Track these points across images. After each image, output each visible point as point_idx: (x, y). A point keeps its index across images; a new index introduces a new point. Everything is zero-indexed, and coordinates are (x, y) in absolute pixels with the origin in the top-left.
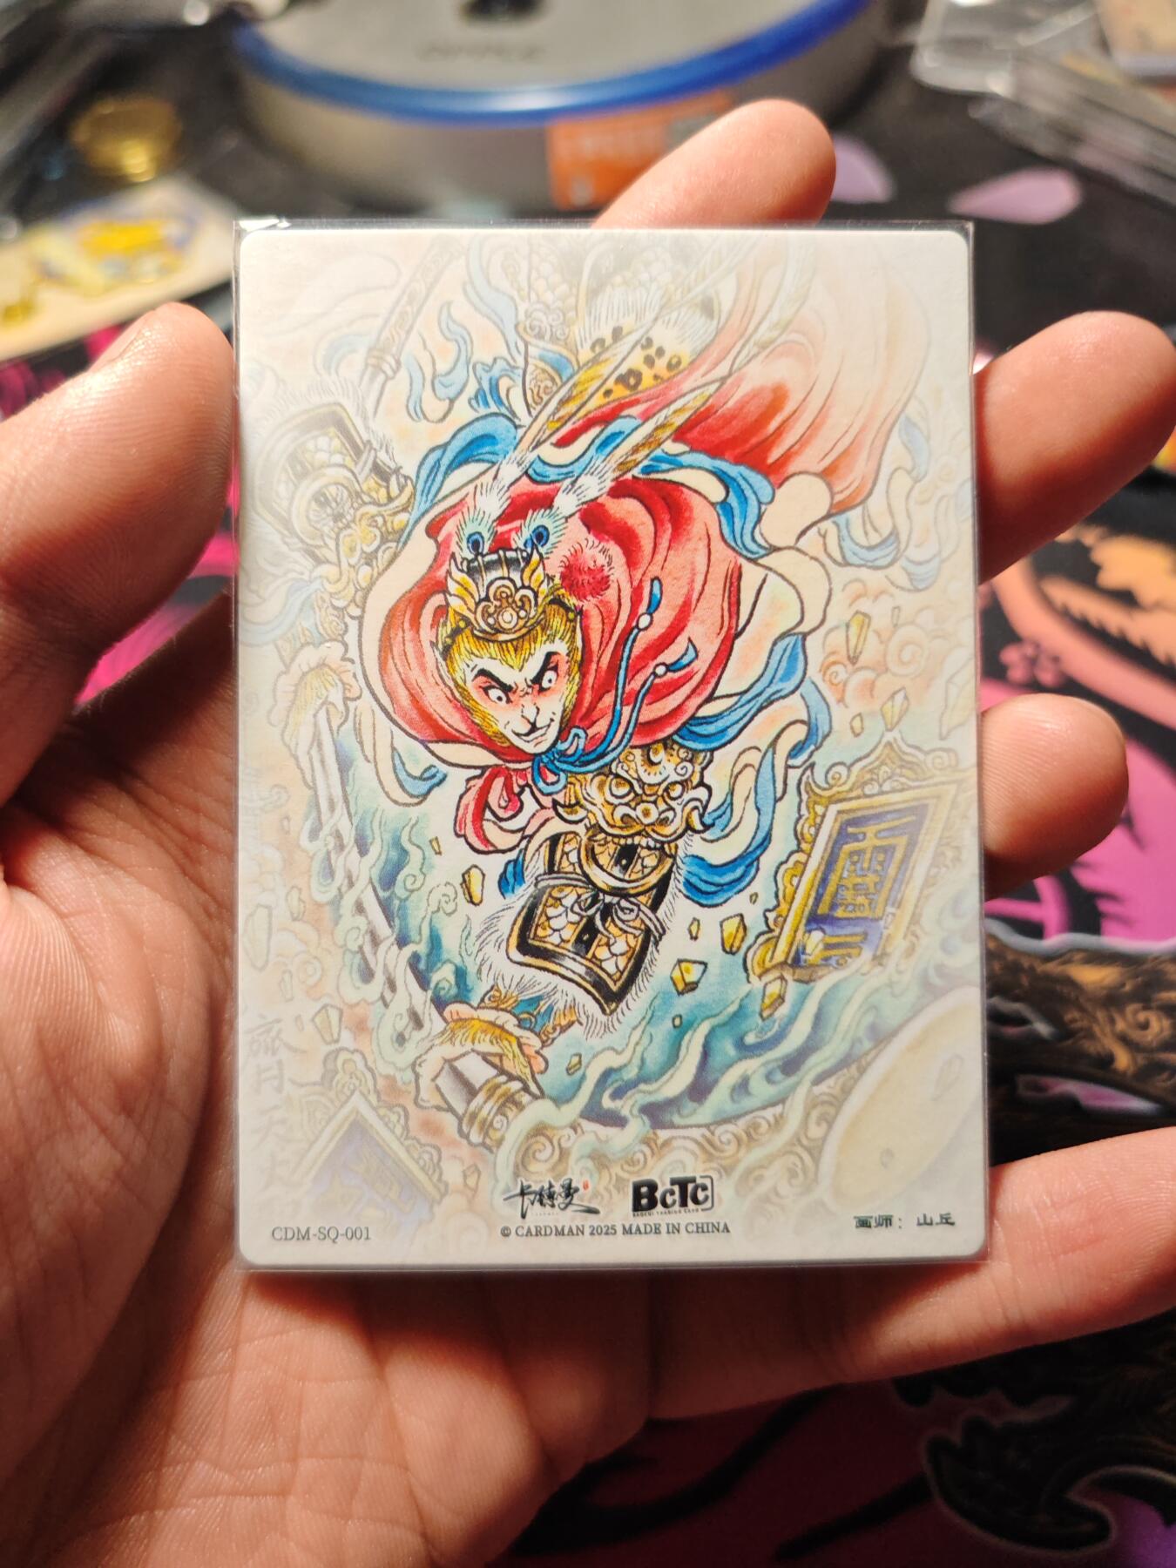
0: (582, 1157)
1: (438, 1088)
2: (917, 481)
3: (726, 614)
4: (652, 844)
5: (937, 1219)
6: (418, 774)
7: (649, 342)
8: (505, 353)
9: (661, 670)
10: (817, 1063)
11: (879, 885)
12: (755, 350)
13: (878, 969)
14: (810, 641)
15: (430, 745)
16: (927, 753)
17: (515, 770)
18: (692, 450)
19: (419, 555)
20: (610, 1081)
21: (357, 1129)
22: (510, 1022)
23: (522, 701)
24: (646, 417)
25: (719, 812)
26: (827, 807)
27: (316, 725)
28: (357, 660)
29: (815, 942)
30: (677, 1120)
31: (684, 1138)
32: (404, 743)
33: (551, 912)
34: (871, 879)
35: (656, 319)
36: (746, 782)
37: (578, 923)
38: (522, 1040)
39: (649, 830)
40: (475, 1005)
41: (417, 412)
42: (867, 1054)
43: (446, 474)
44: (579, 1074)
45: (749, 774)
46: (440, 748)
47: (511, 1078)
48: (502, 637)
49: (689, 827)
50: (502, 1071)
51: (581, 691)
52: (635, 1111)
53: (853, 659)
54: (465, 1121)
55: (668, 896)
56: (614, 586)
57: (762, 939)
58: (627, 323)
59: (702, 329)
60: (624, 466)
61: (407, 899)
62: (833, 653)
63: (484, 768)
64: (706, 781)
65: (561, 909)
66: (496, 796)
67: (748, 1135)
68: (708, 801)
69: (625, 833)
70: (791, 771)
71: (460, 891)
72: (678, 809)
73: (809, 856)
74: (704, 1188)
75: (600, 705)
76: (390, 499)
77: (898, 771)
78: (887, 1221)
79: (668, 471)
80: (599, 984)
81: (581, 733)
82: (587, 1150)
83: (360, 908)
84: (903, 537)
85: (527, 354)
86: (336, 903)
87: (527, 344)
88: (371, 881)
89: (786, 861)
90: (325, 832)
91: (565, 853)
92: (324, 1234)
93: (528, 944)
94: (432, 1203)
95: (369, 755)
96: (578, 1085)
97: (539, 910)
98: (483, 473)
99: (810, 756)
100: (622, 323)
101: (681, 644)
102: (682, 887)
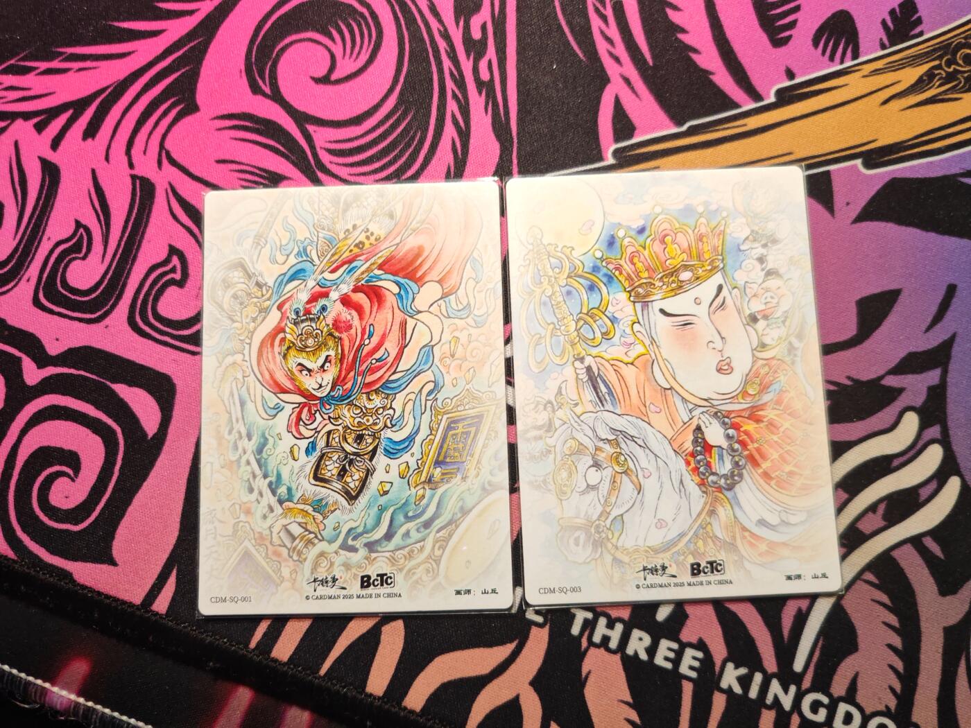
0: (340, 565)
1: (280, 537)
2: (477, 283)
3: (401, 338)
4: (370, 433)
5: (490, 591)
6: (272, 406)
7: (368, 230)
9: (374, 361)
10: (438, 523)
11: (464, 448)
12: (410, 232)
13: (464, 483)
14: (435, 348)
15: (278, 395)
16: (483, 393)
17: (313, 404)
18: (386, 273)
19: (274, 317)
20: (351, 533)
21: (247, 555)
22: (310, 509)
23: (316, 375)
24: (366, 261)
25: (398, 419)
26: (442, 417)
27: (231, 388)
28: (248, 360)
29: (437, 472)
30: (379, 549)
31: (382, 556)
33: (327, 463)
34: (461, 445)
35: (370, 221)
36: (409, 407)
37: (338, 468)
38: (315, 517)
39: (369, 427)
40: (295, 502)
41: (274, 261)
42: (460, 518)
43: (285, 285)
44: (339, 530)
45: (411, 404)
46: (281, 396)
47: (311, 533)
48: (308, 350)
49: (386, 426)
50: (307, 530)
51: (340, 371)
52: (362, 546)
53: (453, 356)
54: (291, 550)
55: (377, 455)
56: (354, 328)
57: (416, 471)
58: (358, 223)
59: (388, 224)
60: (358, 280)
61: (267, 459)
62: (444, 353)
63: (300, 404)
64: (393, 406)
65: (332, 462)
66: (304, 415)
67: (410, 555)
68: (394, 415)
69: (359, 429)
70: (428, 402)
71: (290, 455)
72: (381, 419)
73: (436, 436)
74: (391, 578)
75: (349, 376)
76: (263, 296)
77: (471, 400)
78: (469, 592)
79: (375, 282)
80: (347, 493)
81: (341, 388)
82: (341, 563)
83: (248, 463)
84: (472, 305)
85: (318, 236)
86: (238, 461)
87: (318, 232)
88: (253, 451)
89: (426, 439)
90: (235, 431)
91: (333, 438)
92: (232, 600)
93: (318, 477)
94: (277, 585)
95: (253, 398)
96: (338, 535)
97: (322, 463)
98: (300, 284)
99: (436, 395)
100: (356, 222)
101: (382, 351)
102: (382, 451)
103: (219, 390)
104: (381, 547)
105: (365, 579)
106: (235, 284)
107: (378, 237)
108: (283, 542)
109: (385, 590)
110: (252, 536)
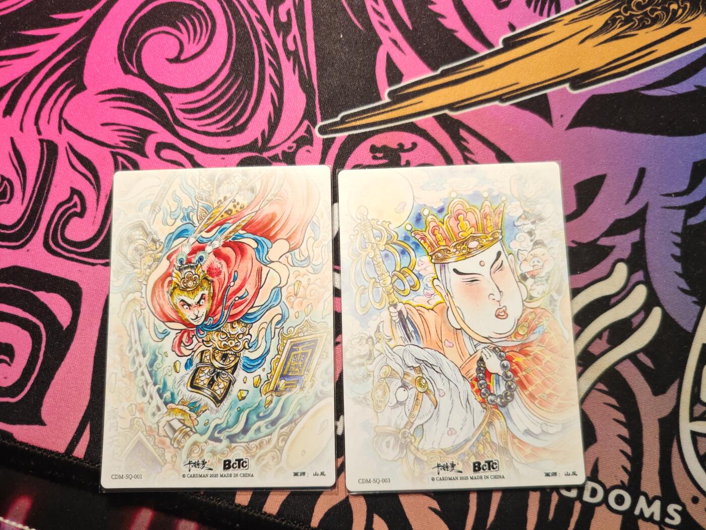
0: (208, 452)
1: (165, 430)
2: (315, 240)
3: (257, 281)
4: (233, 353)
5: (320, 474)
6: (161, 332)
7: (235, 201)
9: (237, 299)
10: (282, 422)
11: (303, 365)
12: (267, 202)
13: (302, 391)
14: (283, 289)
15: (166, 323)
16: (318, 323)
17: (191, 330)
18: (247, 233)
19: (164, 265)
20: (218, 428)
21: (140, 443)
22: (187, 409)
23: (194, 309)
24: (234, 223)
25: (254, 343)
26: (287, 341)
27: (132, 317)
28: (145, 297)
29: (282, 383)
31: (240, 446)
32: (158, 322)
33: (201, 375)
34: (300, 363)
35: (237, 194)
36: (263, 333)
37: (209, 378)
38: (191, 415)
40: (177, 404)
41: (165, 223)
42: (298, 419)
43: (173, 241)
44: (208, 426)
45: (263, 331)
46: (168, 324)
47: (187, 427)
48: (188, 289)
49: (244, 348)
50: (184, 425)
51: (212, 305)
52: (225, 437)
53: (296, 295)
54: (173, 440)
55: (237, 370)
56: (223, 274)
57: (266, 382)
58: (228, 195)
59: (250, 196)
60: (227, 238)
61: (156, 371)
62: (290, 293)
63: (181, 330)
64: (250, 333)
65: (204, 374)
66: (185, 339)
67: (260, 446)
68: (251, 339)
69: (224, 350)
70: (276, 330)
71: (173, 368)
72: (241, 342)
73: (281, 356)
74: (246, 462)
75: (218, 310)
76: (157, 249)
77: (309, 329)
78: (303, 474)
79: (240, 239)
80: (215, 398)
81: (212, 318)
82: (209, 450)
83: (143, 374)
84: (311, 258)
85: (198, 205)
86: (136, 372)
87: (198, 202)
88: (146, 365)
89: (274, 358)
90: (133, 350)
92: (128, 477)
93: (193, 385)
94: (162, 466)
95: (147, 326)
96: (208, 429)
97: (197, 375)
98: (184, 241)
99: (282, 325)
100: (227, 195)
101: (243, 291)
102: (241, 366)
103: (122, 320)
104: (239, 439)
105: (227, 463)
106: (137, 240)
107: (242, 206)
108: (167, 434)
109: (242, 471)
110: (144, 429)
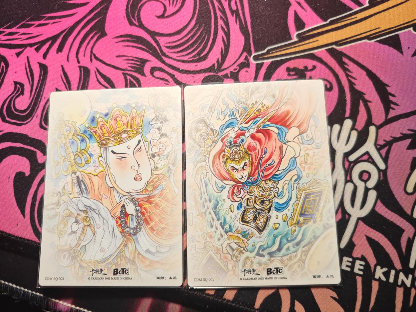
0: (256, 263)
1: (227, 250)
2: (316, 127)
3: (280, 154)
4: (267, 200)
5: (330, 276)
6: (220, 186)
7: (262, 103)
8: (235, 107)
9: (267, 165)
10: (303, 243)
11: (314, 207)
12: (283, 104)
13: (314, 224)
14: (297, 159)
15: (223, 181)
16: (322, 180)
17: (239, 185)
18: (272, 123)
19: (220, 145)
20: (261, 248)
21: (211, 258)
22: (240, 236)
23: (240, 172)
24: (263, 118)
25: (280, 193)
26: (302, 192)
27: (201, 178)
29: (301, 219)
30: (275, 256)
31: (277, 259)
32: (218, 181)
33: (248, 214)
35: (264, 99)
36: (286, 187)
37: (253, 216)
38: (243, 240)
39: (267, 197)
40: (233, 232)
41: (219, 119)
42: (313, 241)
43: (224, 130)
44: (255, 246)
45: (286, 186)
46: (224, 181)
47: (241, 247)
48: (236, 160)
49: (275, 196)
50: (239, 246)
51: (252, 170)
52: (266, 254)
53: (306, 162)
55: (271, 210)
56: (257, 150)
57: (291, 218)
58: (258, 100)
59: (272, 100)
60: (258, 127)
61: (219, 211)
62: (302, 161)
63: (233, 185)
64: (278, 187)
65: (250, 213)
66: (235, 191)
67: (290, 258)
68: (278, 191)
69: (262, 198)
70: (295, 185)
71: (229, 209)
72: (272, 193)
73: (299, 201)
74: (281, 270)
75: (256, 172)
77: (316, 184)
78: (319, 276)
79: (267, 127)
80: (258, 228)
81: (252, 178)
83: (210, 213)
84: (314, 138)
85: (239, 107)
86: (205, 212)
87: (239, 105)
88: (212, 208)
89: (295, 203)
90: (203, 198)
91: (250, 202)
92: (204, 280)
93: (243, 220)
94: (226, 273)
95: (211, 183)
96: (255, 249)
97: (245, 214)
98: (232, 129)
99: (299, 181)
100: (257, 100)
101: (271, 160)
102: (274, 208)
103: (195, 179)
104: (276, 254)
105: (269, 270)
106: (201, 130)
107: (268, 107)
108: (228, 252)
110: (213, 249)
